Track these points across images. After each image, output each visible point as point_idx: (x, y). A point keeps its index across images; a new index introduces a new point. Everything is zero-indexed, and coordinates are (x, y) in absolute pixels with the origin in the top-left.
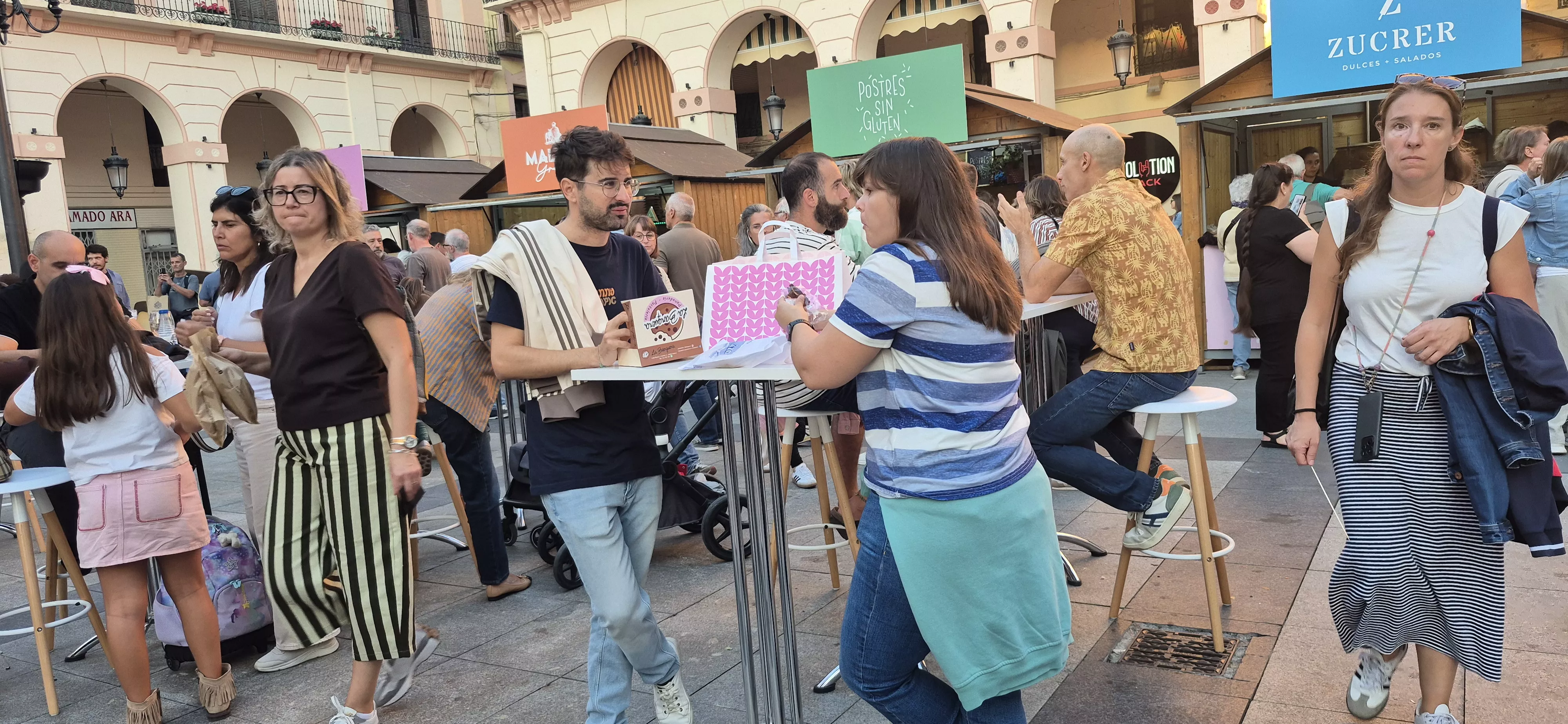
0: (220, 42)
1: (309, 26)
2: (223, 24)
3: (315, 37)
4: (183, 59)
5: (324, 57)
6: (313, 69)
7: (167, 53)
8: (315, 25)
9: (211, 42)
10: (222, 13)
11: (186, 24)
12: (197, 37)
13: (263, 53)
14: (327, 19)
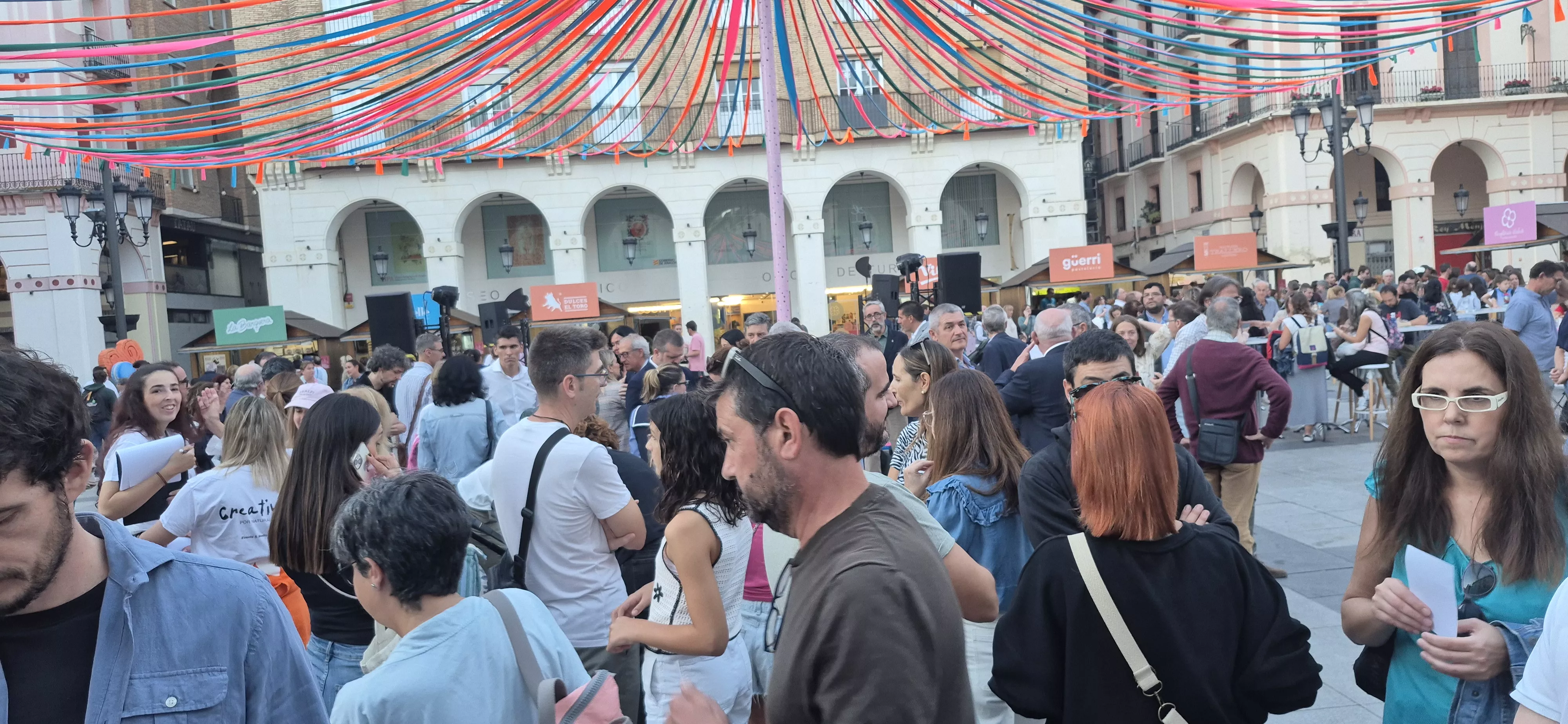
0: (1435, 112)
1: (1503, 87)
2: (1438, 99)
3: (1507, 95)
4: (1410, 127)
5: (1513, 108)
6: (1503, 119)
7: (1398, 124)
8: (1508, 86)
9: (1429, 113)
10: (1439, 91)
11: (1414, 104)
12: (1420, 111)
13: (1466, 113)
14: (1518, 79)
